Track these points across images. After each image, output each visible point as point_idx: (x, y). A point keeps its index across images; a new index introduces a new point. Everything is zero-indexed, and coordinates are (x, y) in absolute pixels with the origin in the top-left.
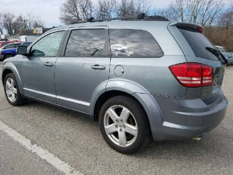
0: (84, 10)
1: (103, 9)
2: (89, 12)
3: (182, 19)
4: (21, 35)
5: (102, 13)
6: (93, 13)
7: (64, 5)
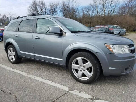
0: (41, 9)
1: (52, 8)
2: (44, 10)
3: (97, 12)
4: (5, 26)
5: (52, 10)
6: (46, 11)
7: (30, 7)
